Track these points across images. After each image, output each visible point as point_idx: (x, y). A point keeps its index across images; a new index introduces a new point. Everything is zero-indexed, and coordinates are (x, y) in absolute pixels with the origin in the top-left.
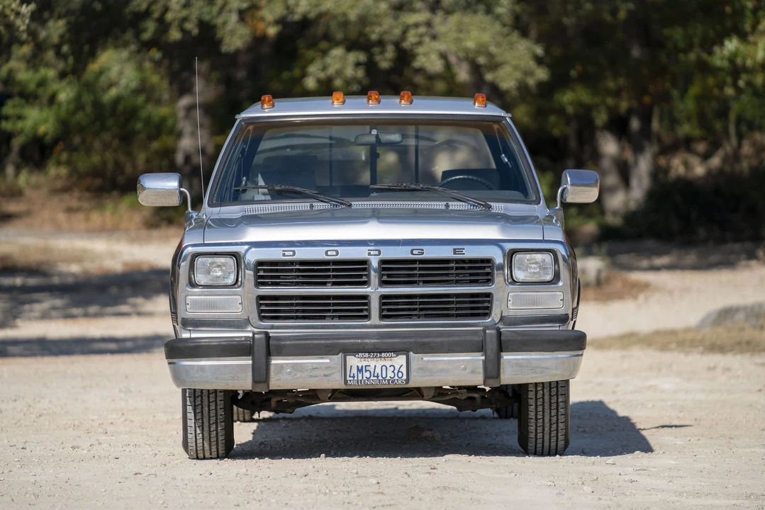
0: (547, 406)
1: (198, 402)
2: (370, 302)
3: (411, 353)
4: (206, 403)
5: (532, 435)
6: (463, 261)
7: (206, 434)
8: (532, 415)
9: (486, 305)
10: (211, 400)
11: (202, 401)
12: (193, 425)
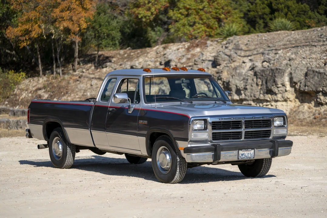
0: (268, 162)
1: (181, 166)
2: (242, 134)
3: (255, 149)
4: (183, 166)
5: (261, 172)
6: (265, 120)
7: (181, 176)
8: (264, 166)
9: (268, 133)
10: (185, 165)
11: (182, 166)
12: (178, 173)
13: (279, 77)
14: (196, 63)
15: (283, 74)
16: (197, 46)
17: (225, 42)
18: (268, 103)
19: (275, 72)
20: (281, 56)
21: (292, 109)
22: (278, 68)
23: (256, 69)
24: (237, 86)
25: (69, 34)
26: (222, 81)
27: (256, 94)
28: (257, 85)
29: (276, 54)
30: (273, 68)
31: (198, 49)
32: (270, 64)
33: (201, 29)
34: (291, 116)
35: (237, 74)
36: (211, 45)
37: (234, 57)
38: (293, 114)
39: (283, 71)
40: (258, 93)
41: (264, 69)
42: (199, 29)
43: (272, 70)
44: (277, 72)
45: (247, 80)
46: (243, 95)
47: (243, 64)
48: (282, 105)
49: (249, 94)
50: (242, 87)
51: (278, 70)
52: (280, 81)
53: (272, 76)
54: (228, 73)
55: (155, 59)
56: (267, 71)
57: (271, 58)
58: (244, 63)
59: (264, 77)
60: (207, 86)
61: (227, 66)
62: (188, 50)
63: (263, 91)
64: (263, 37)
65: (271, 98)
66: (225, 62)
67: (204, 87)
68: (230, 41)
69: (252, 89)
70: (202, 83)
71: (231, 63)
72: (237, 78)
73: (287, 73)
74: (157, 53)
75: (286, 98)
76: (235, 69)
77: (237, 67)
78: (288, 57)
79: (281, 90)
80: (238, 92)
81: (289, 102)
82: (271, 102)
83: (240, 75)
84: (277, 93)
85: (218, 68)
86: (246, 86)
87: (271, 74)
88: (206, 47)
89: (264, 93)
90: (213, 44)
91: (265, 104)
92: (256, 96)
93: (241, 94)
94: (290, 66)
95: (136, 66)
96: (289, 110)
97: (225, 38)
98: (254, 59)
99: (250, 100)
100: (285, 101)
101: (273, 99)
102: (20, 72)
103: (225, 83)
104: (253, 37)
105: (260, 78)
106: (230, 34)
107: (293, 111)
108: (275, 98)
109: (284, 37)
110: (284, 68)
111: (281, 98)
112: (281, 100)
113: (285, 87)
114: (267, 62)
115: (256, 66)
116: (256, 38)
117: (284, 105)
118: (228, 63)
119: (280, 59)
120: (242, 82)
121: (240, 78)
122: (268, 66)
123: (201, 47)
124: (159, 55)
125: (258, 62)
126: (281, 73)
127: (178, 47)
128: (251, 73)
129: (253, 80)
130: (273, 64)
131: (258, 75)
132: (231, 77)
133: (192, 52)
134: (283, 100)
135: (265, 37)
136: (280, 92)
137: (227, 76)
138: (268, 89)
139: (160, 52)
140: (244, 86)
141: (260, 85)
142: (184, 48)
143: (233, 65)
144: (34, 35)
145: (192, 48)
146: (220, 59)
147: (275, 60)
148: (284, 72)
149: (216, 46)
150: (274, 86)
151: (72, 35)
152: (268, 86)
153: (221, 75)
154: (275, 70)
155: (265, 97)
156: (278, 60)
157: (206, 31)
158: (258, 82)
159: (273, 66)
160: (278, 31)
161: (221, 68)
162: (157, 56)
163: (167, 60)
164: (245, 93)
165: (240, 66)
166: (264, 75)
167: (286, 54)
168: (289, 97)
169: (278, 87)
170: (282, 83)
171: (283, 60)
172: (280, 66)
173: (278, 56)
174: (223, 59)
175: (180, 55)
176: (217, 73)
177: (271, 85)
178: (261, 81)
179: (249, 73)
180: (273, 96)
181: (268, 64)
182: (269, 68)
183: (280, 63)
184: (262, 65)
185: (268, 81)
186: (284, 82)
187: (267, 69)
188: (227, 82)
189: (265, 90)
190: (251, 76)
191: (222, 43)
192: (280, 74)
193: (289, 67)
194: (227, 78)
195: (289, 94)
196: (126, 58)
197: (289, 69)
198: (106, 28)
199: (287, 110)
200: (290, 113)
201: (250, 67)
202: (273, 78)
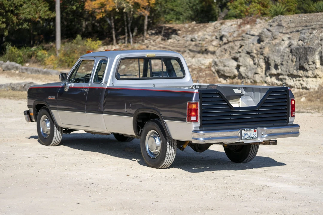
13: (310, 55)
14: (243, 39)
15: (314, 53)
16: (248, 23)
17: (270, 21)
18: (301, 79)
19: (307, 50)
20: (315, 36)
21: (321, 84)
22: (310, 47)
23: (292, 47)
24: (275, 61)
25: (139, 8)
26: (263, 56)
27: (290, 69)
28: (292, 61)
29: (311, 33)
30: (306, 47)
31: (248, 26)
32: (304, 43)
33: (256, 8)
34: (320, 91)
35: (276, 50)
36: (260, 23)
37: (275, 35)
38: (321, 90)
39: (314, 49)
40: (292, 69)
41: (299, 47)
42: (255, 7)
43: (305, 48)
44: (310, 50)
45: (284, 56)
46: (280, 70)
47: (282, 42)
48: (312, 81)
49: (285, 69)
50: (279, 63)
51: (310, 49)
52: (311, 59)
53: (304, 54)
54: (269, 49)
55: (212, 33)
56: (301, 49)
57: (306, 37)
58: (283, 40)
59: (298, 54)
60: (253, 59)
61: (269, 43)
62: (240, 26)
63: (296, 67)
64: (303, 18)
65: (303, 74)
66: (268, 39)
67: (250, 61)
68: (275, 20)
69: (287, 65)
70: (248, 57)
71: (272, 40)
72: (276, 54)
73: (318, 52)
74: (215, 28)
75: (316, 74)
76: (275, 45)
77: (277, 43)
78: (321, 37)
79: (312, 67)
80: (276, 67)
81: (318, 79)
82: (303, 77)
83: (279, 51)
84: (308, 69)
85: (261, 45)
86: (282, 61)
87: (304, 52)
88: (255, 24)
89: (297, 69)
90: (261, 22)
91: (298, 79)
92: (290, 71)
93: (278, 69)
94: (321, 45)
95: (195, 39)
96: (318, 86)
97: (273, 16)
98: (292, 38)
99: (286, 75)
100: (315, 77)
101: (304, 75)
102: (96, 41)
103: (266, 59)
104: (295, 18)
105: (295, 55)
106: (276, 14)
107: (322, 87)
108: (306, 74)
109: (321, 18)
110: (315, 47)
111: (311, 75)
112: (311, 76)
113: (316, 64)
114: (302, 41)
115: (292, 44)
116: (297, 18)
117: (314, 81)
118: (270, 40)
119: (313, 39)
120: (279, 58)
121: (278, 54)
122: (302, 45)
123: (251, 24)
124: (216, 29)
125: (295, 40)
126: (313, 52)
127: (232, 23)
128: (288, 50)
129: (289, 57)
130: (307, 43)
131: (293, 52)
132: (271, 53)
133: (243, 28)
134: (313, 76)
135: (305, 18)
136: (311, 68)
137: (268, 52)
138: (300, 65)
139: (217, 27)
140: (281, 61)
141: (294, 62)
142: (237, 25)
143: (274, 42)
144: (109, 8)
145: (243, 25)
146: (264, 36)
147: (309, 39)
148: (315, 51)
149: (263, 24)
150: (306, 63)
151: (141, 9)
152: (301, 62)
153: (263, 50)
154: (307, 49)
155: (298, 72)
156: (311, 40)
157: (260, 10)
158: (293, 59)
159: (307, 45)
160: (319, 12)
161: (264, 45)
162: (215, 31)
163: (221, 35)
164: (282, 68)
165: (280, 44)
166: (298, 53)
167: (319, 34)
168: (318, 74)
169: (309, 65)
170: (313, 60)
171: (316, 39)
172: (312, 45)
173: (312, 35)
174: (266, 36)
175: (232, 30)
176: (261, 48)
177: (303, 62)
178: (295, 58)
179: (286, 50)
180: (304, 72)
181: (302, 43)
182: (303, 47)
183: (312, 42)
184: (298, 44)
185: (301, 59)
186: (315, 60)
187: (301, 47)
188: (268, 57)
189: (298, 66)
190: (287, 53)
191: (269, 21)
192: (311, 53)
193: (320, 47)
194: (268, 54)
195: (318, 71)
196: (190, 31)
197: (320, 48)
198: (171, 4)
199: (316, 86)
200: (318, 89)
201: (288, 45)
202: (305, 56)
